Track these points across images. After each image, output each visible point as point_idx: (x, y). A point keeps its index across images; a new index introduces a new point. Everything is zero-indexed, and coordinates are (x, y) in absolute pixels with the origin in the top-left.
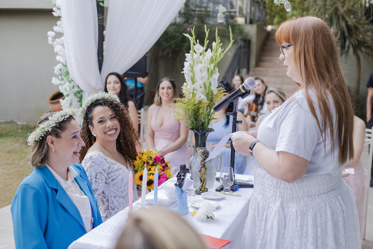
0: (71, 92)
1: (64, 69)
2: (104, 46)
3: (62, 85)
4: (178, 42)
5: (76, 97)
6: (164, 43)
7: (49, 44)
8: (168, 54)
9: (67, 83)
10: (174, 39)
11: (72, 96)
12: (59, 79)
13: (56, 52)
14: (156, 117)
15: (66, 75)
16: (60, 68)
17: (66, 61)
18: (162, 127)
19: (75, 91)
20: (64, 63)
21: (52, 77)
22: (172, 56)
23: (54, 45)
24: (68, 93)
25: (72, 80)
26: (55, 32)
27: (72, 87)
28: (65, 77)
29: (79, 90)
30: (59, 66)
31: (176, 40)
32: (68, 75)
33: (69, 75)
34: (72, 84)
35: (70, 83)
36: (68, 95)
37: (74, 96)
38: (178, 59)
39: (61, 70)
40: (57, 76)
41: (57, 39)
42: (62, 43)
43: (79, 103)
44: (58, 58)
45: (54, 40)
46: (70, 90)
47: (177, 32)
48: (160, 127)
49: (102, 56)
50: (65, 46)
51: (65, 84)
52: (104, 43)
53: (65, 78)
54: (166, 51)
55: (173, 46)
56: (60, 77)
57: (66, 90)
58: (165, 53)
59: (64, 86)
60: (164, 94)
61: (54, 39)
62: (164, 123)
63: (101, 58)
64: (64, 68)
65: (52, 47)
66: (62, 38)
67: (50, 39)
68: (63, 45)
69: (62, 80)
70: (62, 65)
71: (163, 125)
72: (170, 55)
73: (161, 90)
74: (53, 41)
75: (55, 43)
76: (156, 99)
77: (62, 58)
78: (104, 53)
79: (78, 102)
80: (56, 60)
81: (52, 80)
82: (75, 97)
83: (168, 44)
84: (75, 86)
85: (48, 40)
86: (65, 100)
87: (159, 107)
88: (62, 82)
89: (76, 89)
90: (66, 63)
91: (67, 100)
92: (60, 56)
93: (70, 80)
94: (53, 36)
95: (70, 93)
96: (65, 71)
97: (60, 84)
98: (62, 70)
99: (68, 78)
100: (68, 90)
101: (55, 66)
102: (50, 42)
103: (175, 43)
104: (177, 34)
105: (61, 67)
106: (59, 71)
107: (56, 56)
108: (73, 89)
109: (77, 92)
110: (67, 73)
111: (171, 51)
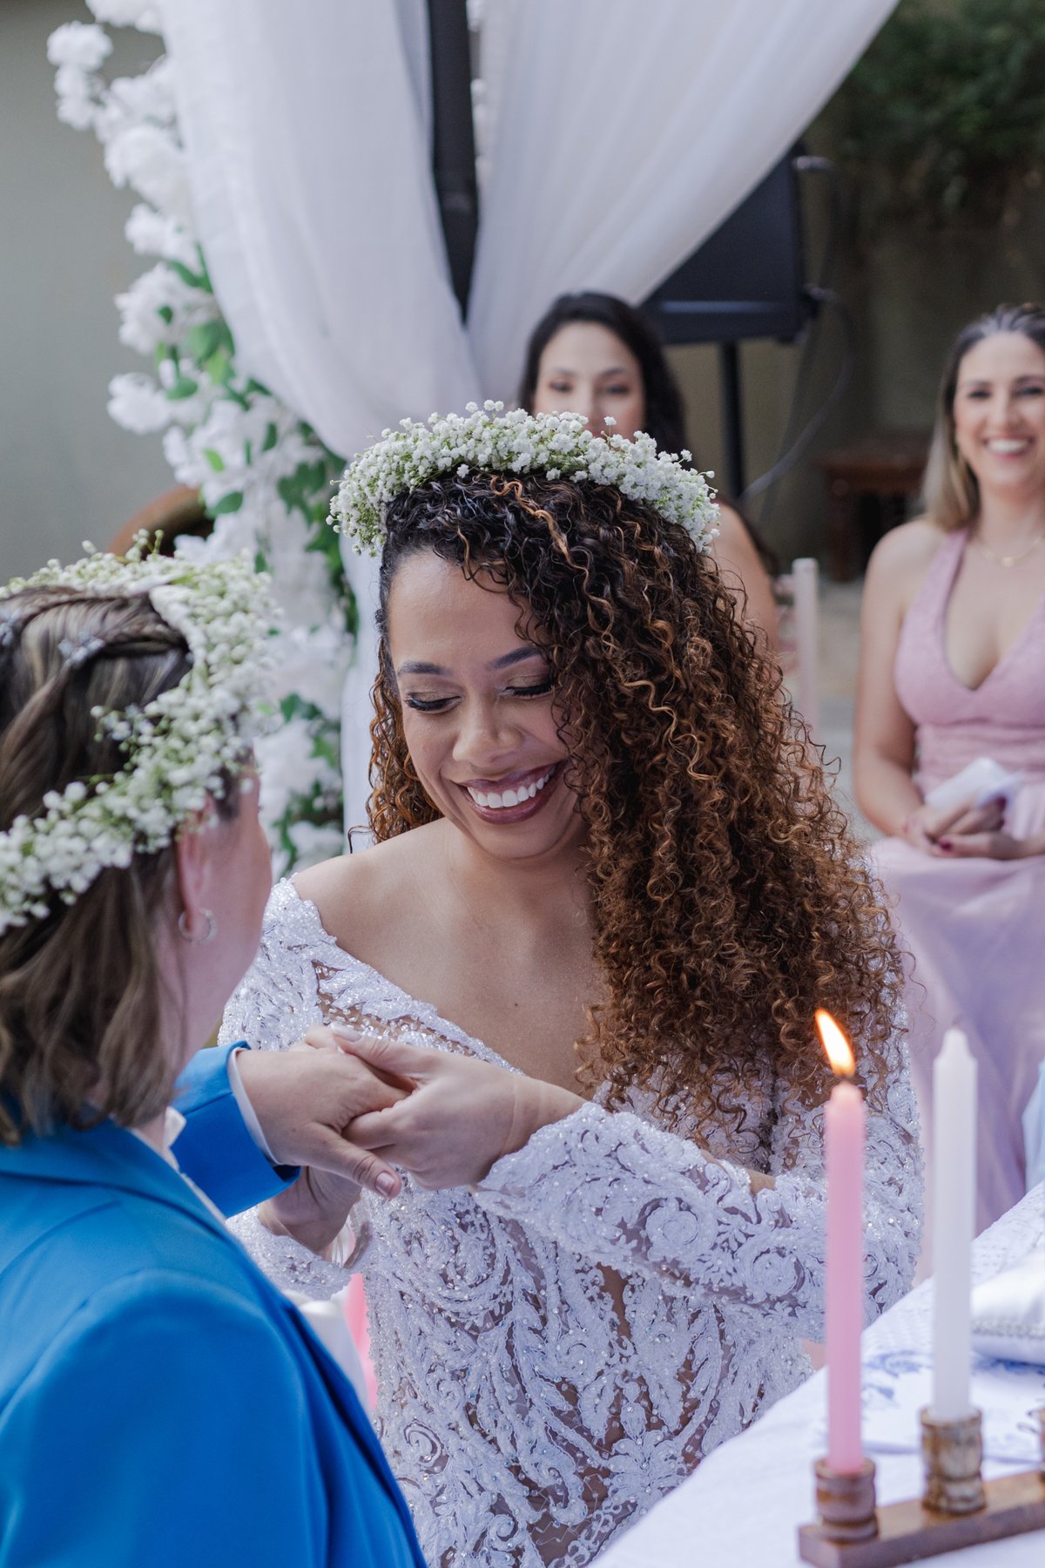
0: (254, 474)
1: (191, 309)
2: (482, 115)
3: (188, 431)
4: (1004, 96)
5: (297, 515)
6: (903, 112)
7: (67, 128)
8: (935, 189)
9: (226, 412)
10: (974, 74)
11: (263, 507)
12: (159, 385)
13: (118, 178)
14: (944, 615)
15: (211, 352)
16: (162, 298)
17: (199, 248)
18: (990, 687)
19: (289, 470)
20: (190, 260)
21: (110, 379)
22: (964, 201)
23: (103, 134)
24: (238, 484)
25: (257, 387)
26: (108, 28)
27: (259, 437)
28: (200, 365)
29: (311, 456)
30: (154, 287)
31: (992, 76)
32: (222, 354)
33: (232, 349)
34: (263, 410)
35: (246, 406)
36: (234, 501)
37: (278, 506)
38: (1010, 218)
39: (167, 314)
40: (141, 366)
41: (122, 86)
42: (164, 112)
43: (319, 558)
44: (142, 228)
45: (104, 96)
46: (249, 460)
47: (992, 19)
48: (976, 685)
49: (471, 188)
50: (187, 127)
51: (207, 416)
52: (477, 87)
53: (204, 380)
54: (921, 167)
55: (968, 129)
56: (166, 368)
57: (216, 461)
58: (914, 184)
59: (200, 439)
60: (990, 432)
61: (99, 87)
62: (1005, 661)
63: (459, 201)
64: (194, 295)
65: (90, 144)
66: (164, 74)
67: (70, 84)
68: (172, 123)
69: (187, 390)
70: (173, 278)
71: (997, 671)
72: (952, 193)
73: (968, 412)
74: (97, 101)
75: (113, 112)
76: (937, 479)
77: (169, 226)
78: (485, 168)
79: (311, 548)
80: (130, 246)
81: (109, 397)
82: (289, 512)
83: (933, 116)
84: (282, 429)
85: (55, 97)
86: (216, 539)
87: (959, 539)
88: (187, 409)
89: (293, 453)
90: (203, 261)
91: (228, 543)
92: (154, 209)
93: (239, 385)
94: (93, 61)
95: (251, 485)
96: (201, 318)
97: (173, 423)
98: (180, 317)
99: (230, 373)
100: (235, 459)
101: (125, 288)
102: (73, 108)
103: (985, 101)
104: (997, 33)
105: (171, 290)
106: (158, 323)
107: (127, 215)
108: (272, 455)
109: (302, 469)
110: (219, 336)
111: (954, 159)
